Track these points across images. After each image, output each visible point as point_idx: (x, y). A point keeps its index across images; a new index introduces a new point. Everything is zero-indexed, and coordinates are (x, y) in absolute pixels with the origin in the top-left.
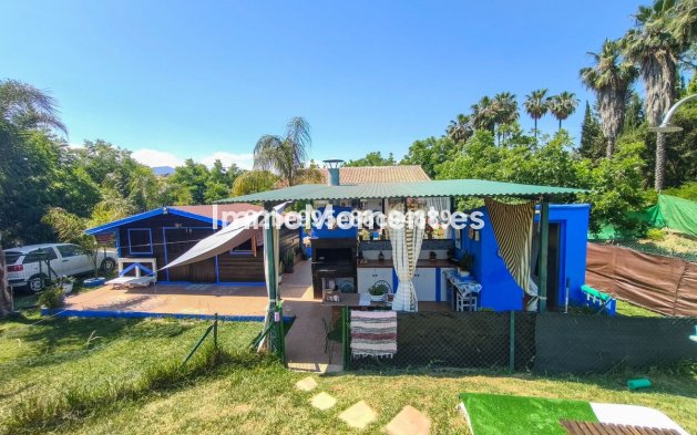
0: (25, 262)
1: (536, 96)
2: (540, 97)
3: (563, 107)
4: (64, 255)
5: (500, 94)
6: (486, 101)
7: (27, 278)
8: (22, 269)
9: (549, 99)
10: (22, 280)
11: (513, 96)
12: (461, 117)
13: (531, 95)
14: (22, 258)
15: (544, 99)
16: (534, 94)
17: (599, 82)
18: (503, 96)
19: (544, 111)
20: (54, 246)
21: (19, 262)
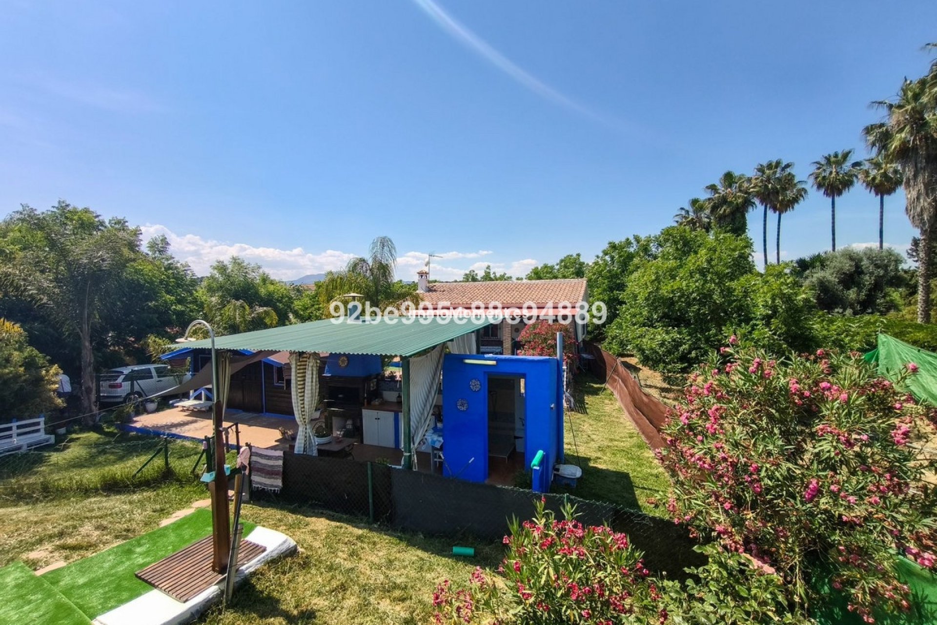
0: (125, 380)
1: (832, 161)
2: (839, 163)
3: (885, 175)
4: (159, 377)
5: (765, 164)
6: (729, 178)
7: (124, 395)
8: (121, 386)
9: (856, 164)
10: (120, 397)
11: (788, 166)
12: (694, 202)
13: (823, 162)
14: (122, 377)
15: (847, 166)
16: (828, 159)
17: (895, 144)
18: (770, 166)
19: (847, 183)
20: (152, 367)
21: (120, 380)
